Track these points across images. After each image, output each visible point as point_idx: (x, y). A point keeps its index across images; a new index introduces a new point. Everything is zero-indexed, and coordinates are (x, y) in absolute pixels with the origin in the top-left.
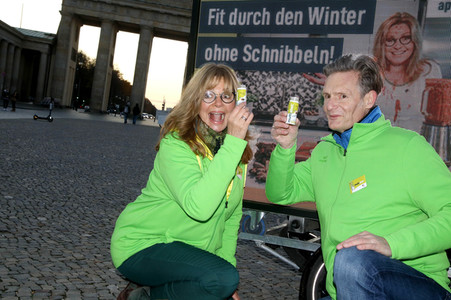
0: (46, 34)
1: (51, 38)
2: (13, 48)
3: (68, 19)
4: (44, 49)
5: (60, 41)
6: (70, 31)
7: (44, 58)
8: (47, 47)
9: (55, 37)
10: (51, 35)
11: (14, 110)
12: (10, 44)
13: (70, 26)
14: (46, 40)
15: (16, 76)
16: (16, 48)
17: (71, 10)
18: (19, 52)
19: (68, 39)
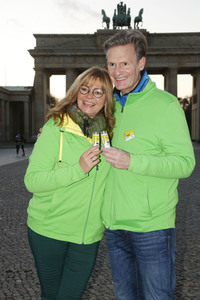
0: (26, 88)
1: (30, 90)
2: (3, 102)
3: (40, 73)
4: (25, 99)
5: (37, 91)
6: (42, 82)
7: (26, 106)
8: (28, 97)
9: (32, 88)
10: (29, 88)
13: (42, 78)
14: (26, 92)
15: (8, 122)
16: (6, 101)
17: (41, 66)
18: (8, 104)
19: (42, 89)
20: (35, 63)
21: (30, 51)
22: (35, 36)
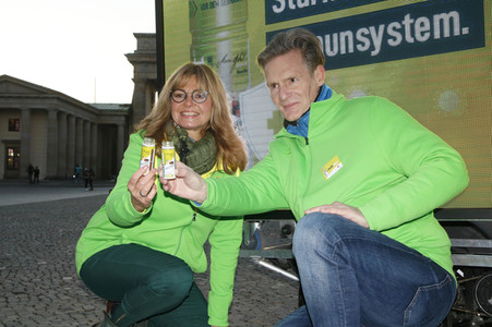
0: (121, 105)
1: (126, 109)
2: (88, 125)
3: (142, 85)
4: (121, 121)
5: (136, 110)
6: (144, 97)
7: (121, 131)
8: (123, 118)
9: (130, 107)
10: (126, 105)
11: (92, 189)
12: (85, 121)
13: (144, 93)
14: (121, 111)
15: (95, 154)
16: (92, 124)
17: (143, 76)
18: (95, 128)
19: (144, 106)
20: (135, 72)
21: (128, 56)
22: (136, 35)
